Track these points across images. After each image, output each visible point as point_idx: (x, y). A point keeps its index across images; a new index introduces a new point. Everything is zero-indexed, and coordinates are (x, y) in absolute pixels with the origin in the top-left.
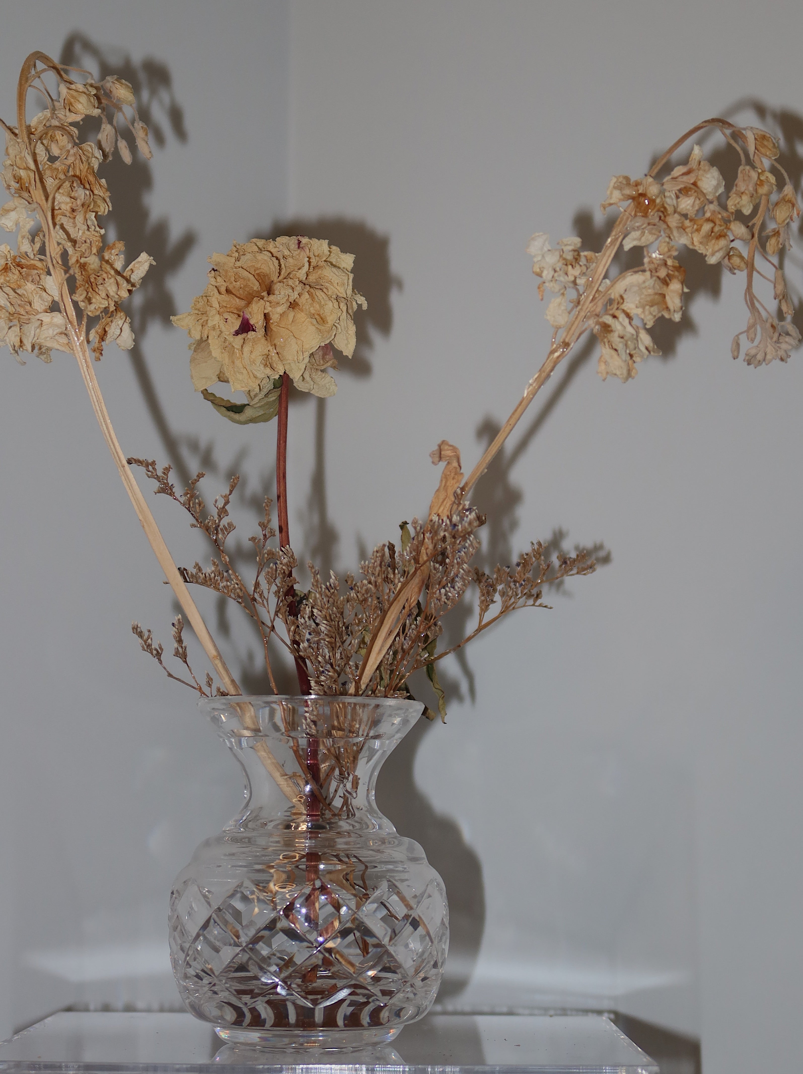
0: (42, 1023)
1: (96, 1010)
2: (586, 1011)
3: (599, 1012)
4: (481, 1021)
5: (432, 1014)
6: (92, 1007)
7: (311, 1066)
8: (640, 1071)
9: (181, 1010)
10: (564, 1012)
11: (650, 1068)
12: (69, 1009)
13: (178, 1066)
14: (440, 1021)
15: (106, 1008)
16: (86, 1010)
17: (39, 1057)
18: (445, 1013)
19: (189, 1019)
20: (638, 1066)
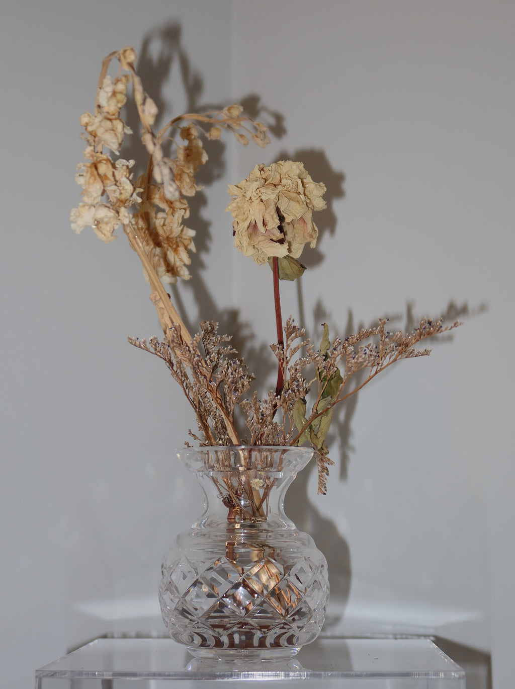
0: (87, 645)
1: (119, 638)
2: (419, 636)
3: (426, 636)
4: (350, 642)
5: (320, 638)
6: (116, 635)
7: (250, 673)
8: (453, 674)
9: (166, 637)
10: (406, 636)
11: (459, 673)
12: (105, 637)
13: (167, 673)
14: (325, 642)
15: (125, 636)
16: (113, 637)
17: (82, 668)
18: (326, 638)
19: (171, 642)
20: (452, 671)
